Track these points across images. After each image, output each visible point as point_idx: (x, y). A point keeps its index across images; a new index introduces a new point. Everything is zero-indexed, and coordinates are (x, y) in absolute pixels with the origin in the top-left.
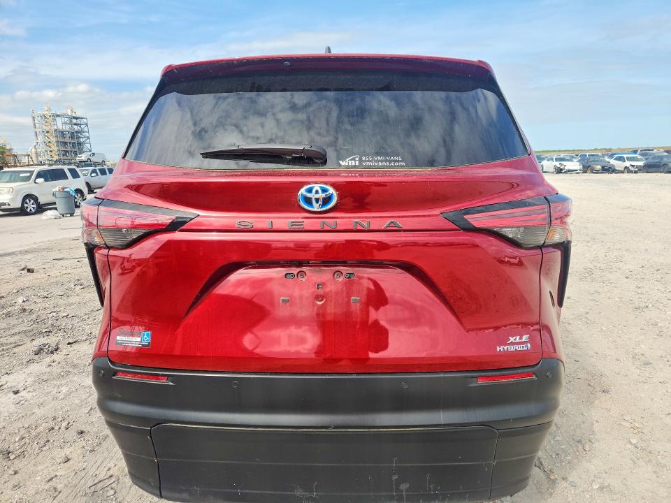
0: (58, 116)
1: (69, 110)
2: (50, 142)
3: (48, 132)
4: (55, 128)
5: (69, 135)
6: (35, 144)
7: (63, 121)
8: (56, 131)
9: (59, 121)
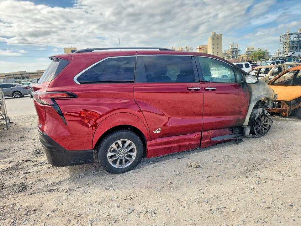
0: (292, 34)
1: (299, 30)
2: (286, 47)
3: (286, 43)
4: (290, 40)
5: (296, 43)
6: (279, 49)
7: (294, 36)
8: (290, 42)
9: (292, 36)
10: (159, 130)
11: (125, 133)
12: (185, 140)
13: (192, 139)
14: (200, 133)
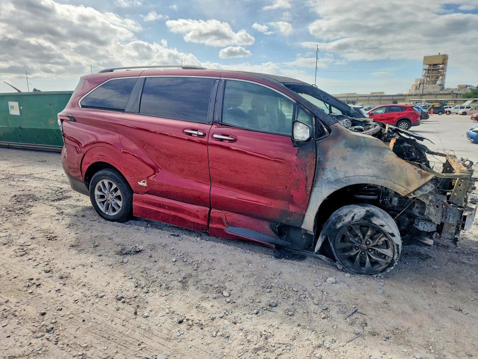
10: (144, 182)
11: (111, 173)
12: (182, 211)
13: (195, 214)
14: (208, 209)
